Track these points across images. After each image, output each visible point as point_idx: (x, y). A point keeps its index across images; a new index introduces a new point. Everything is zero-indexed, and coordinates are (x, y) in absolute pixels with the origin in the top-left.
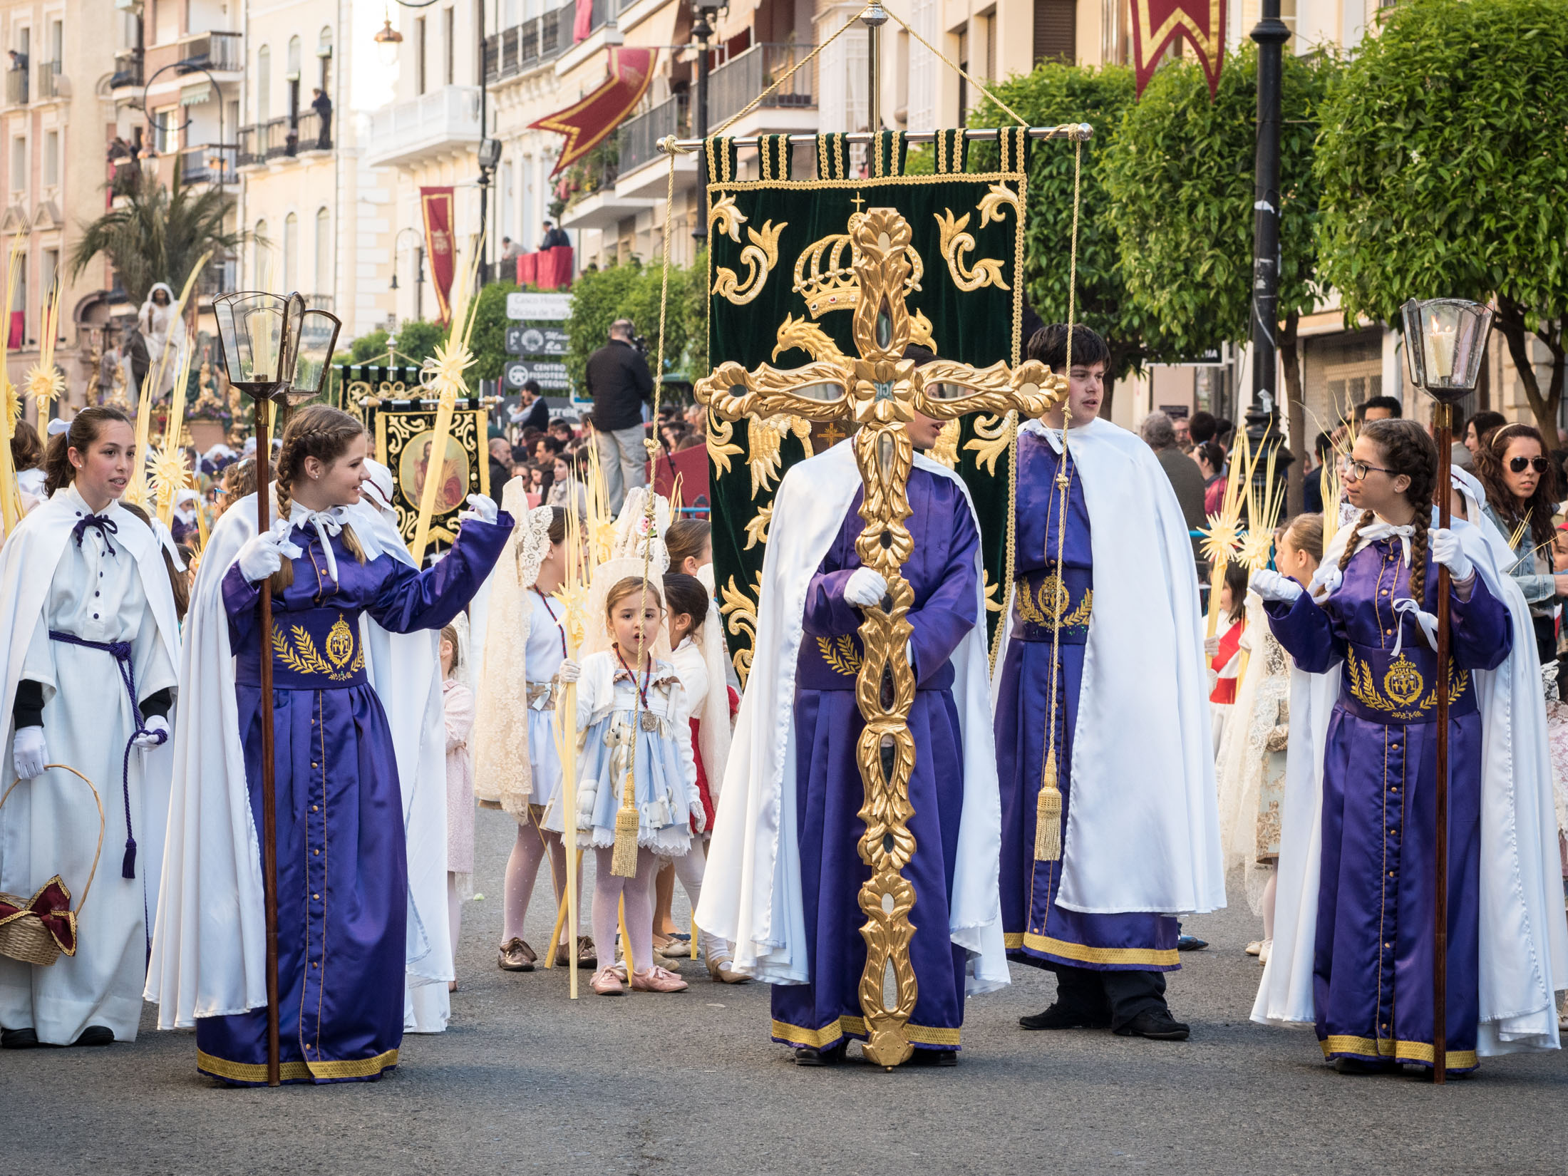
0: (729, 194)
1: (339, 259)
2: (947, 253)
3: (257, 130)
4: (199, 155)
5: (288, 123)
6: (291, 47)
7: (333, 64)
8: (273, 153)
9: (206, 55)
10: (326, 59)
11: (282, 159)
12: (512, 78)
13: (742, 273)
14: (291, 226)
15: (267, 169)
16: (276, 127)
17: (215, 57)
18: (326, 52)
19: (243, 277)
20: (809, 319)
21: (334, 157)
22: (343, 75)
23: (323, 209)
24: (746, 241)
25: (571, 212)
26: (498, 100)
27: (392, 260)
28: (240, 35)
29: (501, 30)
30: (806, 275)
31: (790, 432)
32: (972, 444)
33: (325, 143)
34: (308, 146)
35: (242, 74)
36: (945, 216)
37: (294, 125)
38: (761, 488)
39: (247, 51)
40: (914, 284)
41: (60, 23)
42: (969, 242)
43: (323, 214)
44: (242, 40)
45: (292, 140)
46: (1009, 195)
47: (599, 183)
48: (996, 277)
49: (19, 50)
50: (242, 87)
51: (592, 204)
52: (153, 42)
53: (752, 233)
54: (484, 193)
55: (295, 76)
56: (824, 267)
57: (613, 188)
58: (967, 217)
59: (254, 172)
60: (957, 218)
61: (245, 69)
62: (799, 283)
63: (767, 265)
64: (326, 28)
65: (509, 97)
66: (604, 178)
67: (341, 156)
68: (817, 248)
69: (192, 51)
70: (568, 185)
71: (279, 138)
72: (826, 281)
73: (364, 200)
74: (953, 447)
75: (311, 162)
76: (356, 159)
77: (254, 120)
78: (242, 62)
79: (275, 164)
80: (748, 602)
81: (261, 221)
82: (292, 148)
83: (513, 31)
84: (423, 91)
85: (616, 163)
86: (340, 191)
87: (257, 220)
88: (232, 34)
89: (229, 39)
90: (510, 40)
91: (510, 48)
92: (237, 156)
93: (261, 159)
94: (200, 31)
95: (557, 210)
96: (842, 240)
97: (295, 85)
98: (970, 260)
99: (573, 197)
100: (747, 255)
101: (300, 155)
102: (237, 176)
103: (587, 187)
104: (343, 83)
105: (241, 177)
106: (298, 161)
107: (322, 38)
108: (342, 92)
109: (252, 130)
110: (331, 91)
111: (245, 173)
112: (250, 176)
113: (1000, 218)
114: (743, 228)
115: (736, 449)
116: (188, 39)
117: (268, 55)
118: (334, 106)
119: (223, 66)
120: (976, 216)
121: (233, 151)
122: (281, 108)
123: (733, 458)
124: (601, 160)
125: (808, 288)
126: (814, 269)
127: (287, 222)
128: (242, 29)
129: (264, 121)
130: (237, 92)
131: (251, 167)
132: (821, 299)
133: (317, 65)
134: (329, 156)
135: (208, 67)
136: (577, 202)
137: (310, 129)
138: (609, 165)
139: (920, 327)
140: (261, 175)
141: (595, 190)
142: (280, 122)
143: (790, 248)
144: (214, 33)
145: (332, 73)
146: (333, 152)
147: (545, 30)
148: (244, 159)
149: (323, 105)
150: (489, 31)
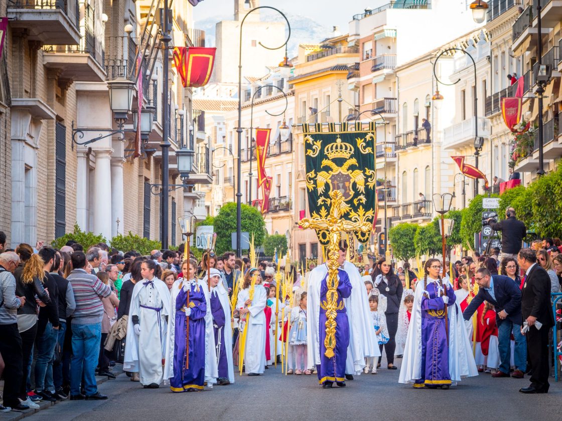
0: (309, 135)
1: (434, 186)
2: (359, 147)
3: (402, 136)
4: (381, 146)
5: (414, 133)
6: (415, 103)
7: (431, 109)
8: (408, 145)
9: (383, 107)
10: (428, 107)
11: (412, 147)
12: (497, 113)
13: (314, 151)
14: (416, 173)
15: (407, 151)
16: (409, 135)
17: (386, 108)
18: (428, 104)
19: (398, 194)
20: (329, 159)
21: (431, 146)
22: (434, 113)
23: (428, 166)
24: (314, 144)
25: (518, 165)
26: (492, 122)
27: (453, 186)
28: (396, 99)
29: (493, 94)
30: (328, 151)
31: (326, 182)
32: (368, 184)
33: (428, 141)
34: (422, 142)
35: (397, 114)
36: (358, 139)
37: (417, 134)
38: (320, 193)
39: (398, 105)
40: (352, 152)
41: (329, 96)
42: (364, 144)
43: (428, 169)
44: (397, 101)
45: (416, 139)
46: (372, 135)
47: (527, 154)
48: (371, 151)
49: (313, 107)
50: (397, 119)
51: (525, 162)
52: (363, 103)
53: (315, 143)
54: (477, 158)
55: (416, 115)
56: (332, 149)
57: (532, 156)
58: (363, 139)
59: (402, 152)
60: (361, 140)
61: (398, 112)
62: (326, 153)
63: (319, 149)
64: (428, 95)
65: (496, 120)
66: (529, 152)
67: (434, 145)
68: (330, 146)
69: (377, 105)
70: (516, 155)
71: (411, 139)
72: (332, 152)
73: (443, 163)
74: (363, 184)
75: (423, 148)
76: (440, 146)
77: (401, 132)
78: (397, 110)
79: (409, 149)
80: (318, 216)
81: (405, 172)
82: (416, 143)
83: (497, 94)
84: (464, 119)
85: (533, 146)
86: (434, 159)
87: (403, 171)
88: (393, 99)
89: (392, 100)
90: (496, 98)
91: (496, 101)
92: (395, 146)
93: (404, 147)
94: (380, 98)
95: (512, 165)
96: (335, 144)
97: (417, 118)
98: (365, 148)
99: (518, 159)
100: (314, 147)
101: (418, 146)
102: (395, 154)
103: (523, 156)
104: (434, 117)
105: (397, 154)
106: (418, 148)
107: (426, 99)
108: (434, 120)
109: (401, 136)
110: (430, 120)
111: (398, 153)
112: (400, 154)
113: (371, 139)
114: (313, 141)
115: (314, 186)
116: (376, 101)
117: (406, 106)
118: (431, 126)
119: (390, 111)
120: (366, 139)
121: (394, 145)
122: (411, 127)
123: (314, 188)
124: (528, 144)
125: (328, 153)
126: (329, 150)
127: (414, 172)
128: (397, 97)
129: (405, 133)
130: (395, 121)
131: (400, 151)
132: (332, 156)
133: (425, 110)
134: (430, 145)
135: (384, 112)
136: (519, 162)
137: (423, 135)
138: (531, 146)
139: (354, 161)
140: (404, 154)
141: (526, 156)
142: (411, 133)
143: (323, 145)
144: (385, 98)
145: (431, 113)
146: (431, 144)
147: (508, 94)
148: (398, 147)
149: (427, 125)
150: (489, 94)
